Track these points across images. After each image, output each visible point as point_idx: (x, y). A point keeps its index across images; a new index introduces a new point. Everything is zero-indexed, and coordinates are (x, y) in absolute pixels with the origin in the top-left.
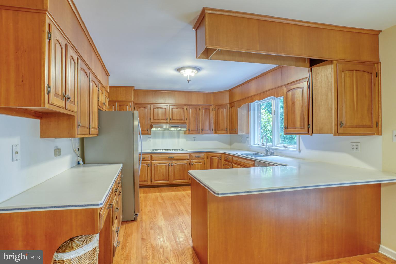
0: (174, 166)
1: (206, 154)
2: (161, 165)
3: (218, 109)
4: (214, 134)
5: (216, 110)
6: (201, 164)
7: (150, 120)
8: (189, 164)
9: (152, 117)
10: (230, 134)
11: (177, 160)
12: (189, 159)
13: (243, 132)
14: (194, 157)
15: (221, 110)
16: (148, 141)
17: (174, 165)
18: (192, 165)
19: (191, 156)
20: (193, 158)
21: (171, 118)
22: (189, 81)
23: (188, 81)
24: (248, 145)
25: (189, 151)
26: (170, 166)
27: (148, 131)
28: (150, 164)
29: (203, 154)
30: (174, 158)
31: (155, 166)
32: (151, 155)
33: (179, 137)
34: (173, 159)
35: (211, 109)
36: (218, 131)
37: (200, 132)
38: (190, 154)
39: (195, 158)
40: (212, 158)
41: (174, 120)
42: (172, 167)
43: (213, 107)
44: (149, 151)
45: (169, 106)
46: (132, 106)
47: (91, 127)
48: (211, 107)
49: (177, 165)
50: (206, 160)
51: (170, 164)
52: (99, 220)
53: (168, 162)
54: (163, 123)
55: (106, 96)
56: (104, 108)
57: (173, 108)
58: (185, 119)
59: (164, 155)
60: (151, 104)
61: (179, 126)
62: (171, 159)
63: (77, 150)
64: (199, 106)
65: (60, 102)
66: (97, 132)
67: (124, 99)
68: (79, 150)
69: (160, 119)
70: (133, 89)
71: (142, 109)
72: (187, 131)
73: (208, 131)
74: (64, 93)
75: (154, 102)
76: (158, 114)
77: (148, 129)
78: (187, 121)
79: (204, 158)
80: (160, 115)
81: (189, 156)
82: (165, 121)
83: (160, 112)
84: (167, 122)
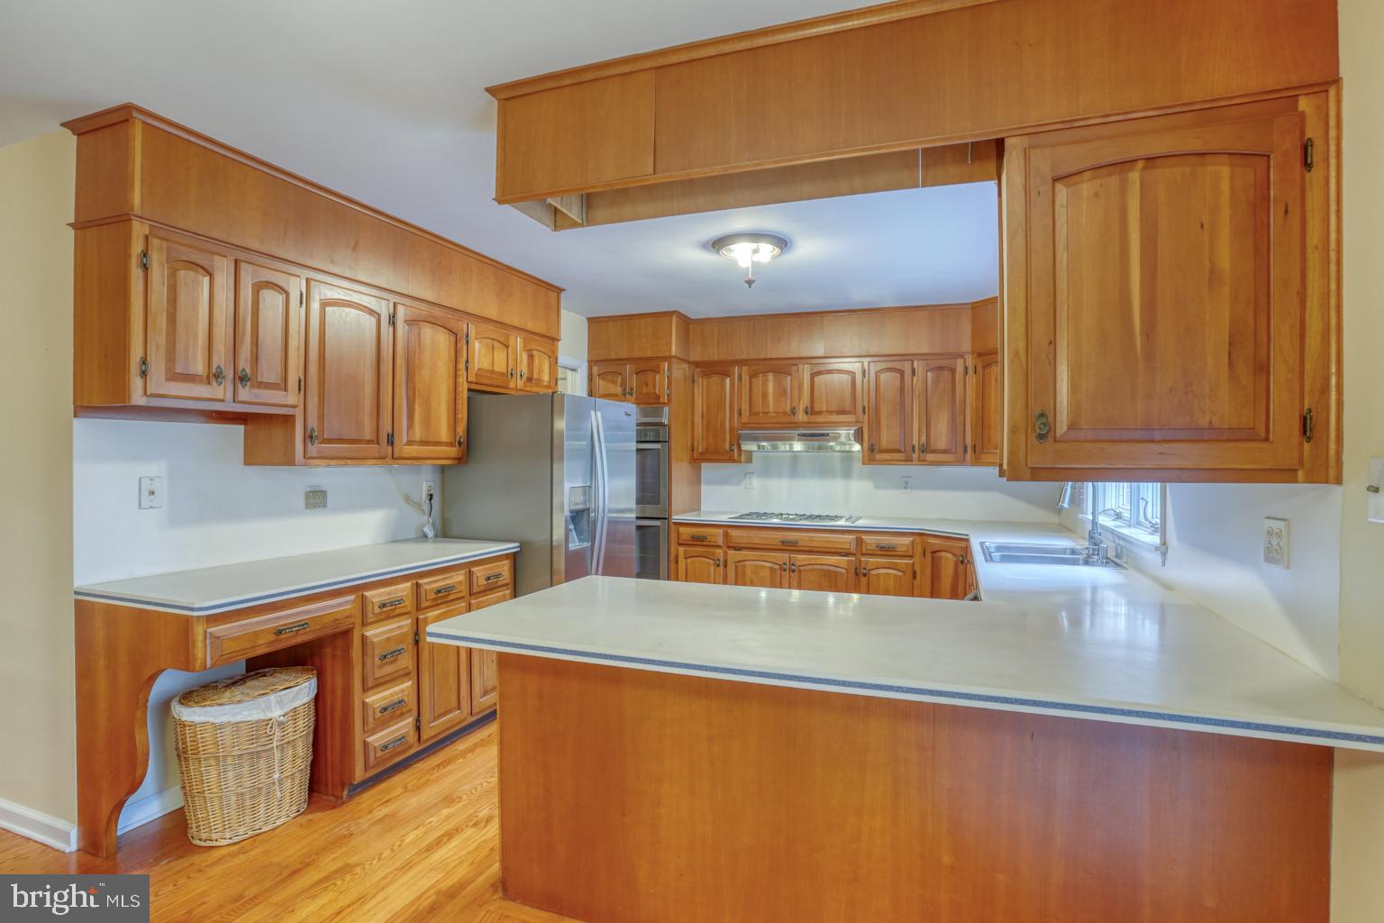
0: (800, 571)
1: (918, 539)
2: (756, 566)
3: (984, 367)
4: (971, 465)
5: (980, 370)
6: (901, 574)
7: (740, 415)
8: (853, 571)
9: (745, 406)
11: (810, 552)
12: (853, 554)
14: (873, 547)
15: (994, 371)
16: (744, 482)
17: (802, 567)
18: (865, 575)
19: (860, 542)
20: (867, 550)
21: (806, 408)
22: (750, 283)
23: (746, 281)
25: (862, 523)
26: (785, 570)
27: (732, 451)
28: (721, 560)
29: (907, 541)
30: (800, 543)
31: (736, 567)
32: (725, 529)
33: (847, 474)
34: (796, 548)
35: (960, 369)
36: (982, 453)
37: (915, 456)
38: (860, 534)
39: (875, 553)
40: (939, 554)
41: (820, 413)
42: (792, 574)
43: (970, 361)
44: (724, 518)
45: (801, 366)
46: (671, 373)
47: (405, 440)
48: (960, 362)
49: (811, 570)
50: (917, 560)
51: (785, 564)
52: (200, 645)
53: (783, 557)
54: (782, 426)
55: (535, 353)
56: (512, 385)
57: (816, 370)
58: (859, 408)
59: (764, 534)
60: (741, 363)
61: (828, 435)
62: (790, 547)
63: (424, 497)
64: (910, 357)
65: (202, 391)
66: (453, 451)
67: (649, 354)
68: (431, 499)
69: (772, 410)
70: (674, 318)
71: (715, 379)
72: (866, 453)
73: (945, 452)
74: (219, 367)
75: (754, 356)
76: (765, 396)
77: (731, 445)
78: (867, 416)
79: (913, 552)
80: (771, 398)
81: (853, 544)
82: (786, 419)
83: (771, 388)
84: (794, 420)
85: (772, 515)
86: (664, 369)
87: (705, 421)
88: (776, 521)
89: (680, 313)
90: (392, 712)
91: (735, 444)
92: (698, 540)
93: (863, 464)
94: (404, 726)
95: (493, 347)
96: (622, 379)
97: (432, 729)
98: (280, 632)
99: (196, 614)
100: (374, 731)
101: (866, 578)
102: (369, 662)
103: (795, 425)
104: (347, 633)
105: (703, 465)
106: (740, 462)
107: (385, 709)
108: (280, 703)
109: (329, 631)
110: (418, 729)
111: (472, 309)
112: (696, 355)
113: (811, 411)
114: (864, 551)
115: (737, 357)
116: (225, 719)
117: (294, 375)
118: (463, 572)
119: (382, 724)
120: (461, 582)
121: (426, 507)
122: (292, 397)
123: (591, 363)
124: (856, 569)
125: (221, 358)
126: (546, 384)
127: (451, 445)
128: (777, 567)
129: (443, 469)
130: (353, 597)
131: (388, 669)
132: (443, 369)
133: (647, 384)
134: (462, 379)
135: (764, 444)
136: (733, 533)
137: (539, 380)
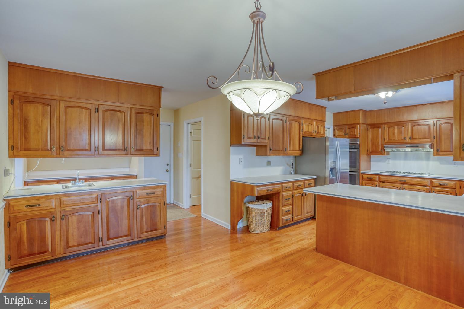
1: (457, 182)
7: (385, 140)
9: (386, 137)
11: (411, 184)
12: (428, 186)
14: (437, 184)
16: (386, 162)
19: (431, 182)
20: (434, 185)
21: (410, 137)
23: (384, 103)
27: (382, 151)
28: (378, 185)
29: (452, 183)
30: (407, 182)
32: (379, 176)
33: (427, 159)
34: (405, 183)
38: (431, 180)
39: (438, 186)
41: (415, 139)
44: (379, 172)
45: (408, 124)
46: (360, 128)
47: (289, 150)
50: (457, 190)
51: (401, 188)
52: (255, 191)
54: (401, 143)
55: (319, 125)
56: (313, 135)
57: (413, 125)
58: (432, 137)
59: (395, 178)
60: (385, 123)
61: (418, 146)
62: (403, 182)
63: (291, 164)
65: (252, 140)
66: (299, 152)
67: (353, 123)
68: (293, 164)
69: (396, 138)
70: (361, 111)
71: (375, 129)
72: (435, 152)
74: (255, 136)
75: (390, 121)
76: (394, 134)
77: (381, 149)
78: (435, 139)
80: (396, 134)
81: (428, 183)
82: (402, 141)
83: (396, 131)
84: (405, 142)
86: (358, 127)
87: (372, 141)
88: (399, 174)
89: (362, 109)
90: (287, 212)
91: (383, 149)
92: (370, 179)
93: (434, 156)
94: (290, 216)
95: (308, 125)
96: (344, 130)
97: (296, 219)
98: (268, 191)
99: (255, 185)
100: (284, 216)
102: (283, 200)
103: (406, 143)
104: (279, 193)
105: (371, 156)
106: (385, 155)
107: (286, 211)
108: (266, 206)
109: (276, 192)
110: (293, 218)
111: (303, 116)
112: (369, 121)
113: (412, 138)
114: (433, 185)
115: (384, 122)
116: (257, 207)
117: (267, 136)
118: (303, 182)
119: (286, 215)
120: (302, 184)
121: (292, 166)
122: (267, 141)
123: (334, 126)
125: (255, 134)
126: (322, 134)
127: (299, 151)
129: (295, 157)
130: (280, 185)
131: (287, 202)
132: (297, 132)
133: (352, 132)
134: (301, 134)
135: (393, 149)
136: (382, 177)
137: (320, 133)
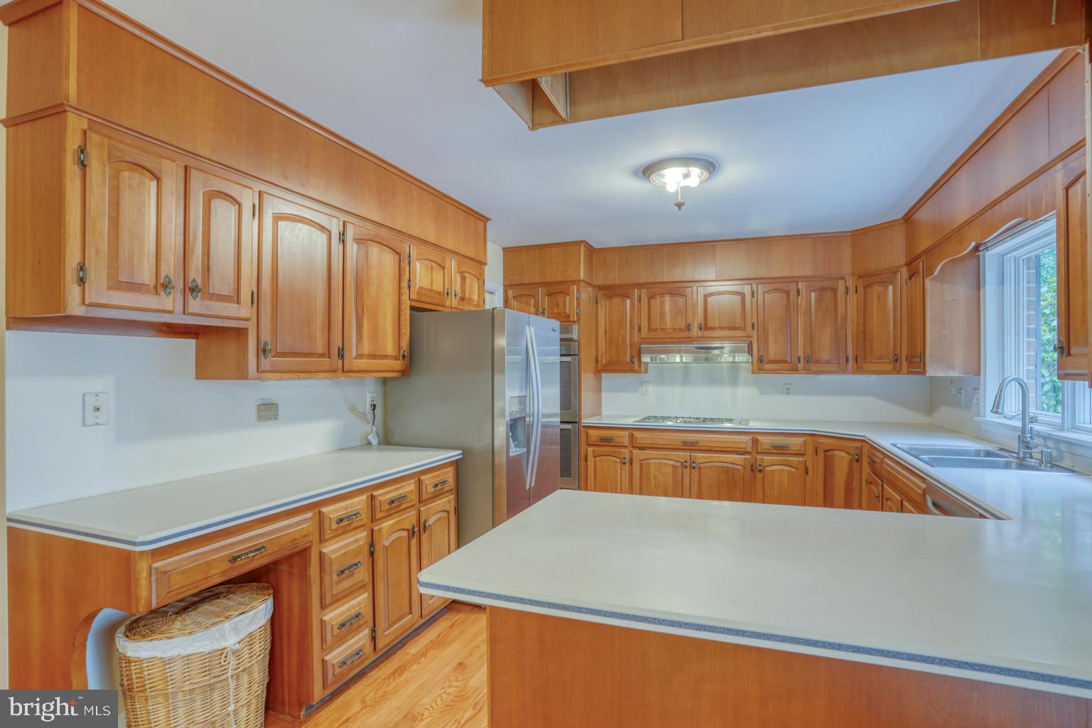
0: (700, 468)
1: (809, 438)
2: (660, 463)
3: (866, 287)
4: (853, 373)
6: (793, 470)
7: (640, 331)
8: (748, 468)
9: (644, 324)
10: (909, 373)
11: (709, 451)
12: (749, 453)
13: (951, 367)
14: (768, 447)
15: (877, 289)
16: (641, 390)
17: (702, 465)
18: (760, 471)
19: (755, 442)
20: (762, 449)
21: (701, 324)
22: (679, 205)
23: (676, 205)
24: (976, 419)
25: (754, 425)
26: (686, 468)
27: (633, 362)
28: (627, 458)
29: (800, 440)
30: (701, 444)
31: (641, 465)
32: (631, 431)
33: (734, 382)
34: (696, 448)
35: (841, 289)
36: (864, 363)
37: (800, 366)
38: (755, 436)
39: (769, 451)
40: (831, 453)
41: (713, 329)
42: (693, 471)
43: (851, 283)
44: (629, 421)
45: (695, 289)
46: (580, 296)
47: (354, 354)
48: (841, 283)
49: (711, 467)
50: (809, 458)
51: (686, 462)
52: (144, 583)
53: (682, 456)
54: (681, 337)
55: (466, 275)
56: (448, 304)
58: (749, 324)
59: (667, 435)
60: (641, 286)
62: (691, 447)
63: (368, 408)
64: (795, 280)
65: (149, 301)
66: (398, 364)
67: (560, 278)
68: (374, 409)
69: (669, 327)
70: (583, 248)
71: (616, 300)
72: (756, 363)
73: (828, 362)
74: (167, 276)
75: (651, 280)
76: (662, 315)
77: (632, 357)
78: (755, 332)
79: (805, 450)
80: (668, 316)
81: (748, 444)
82: (682, 334)
83: (667, 308)
84: (689, 336)
85: (668, 418)
86: (573, 292)
87: (607, 337)
89: (586, 243)
90: (349, 626)
91: (636, 357)
92: (606, 441)
93: (753, 373)
94: (361, 639)
95: (432, 267)
96: (535, 300)
97: (387, 637)
98: (235, 559)
99: (138, 549)
100: (332, 649)
101: (762, 474)
102: (327, 579)
103: (689, 340)
104: (303, 553)
105: (603, 375)
106: (641, 373)
107: (343, 625)
108: (235, 629)
109: (287, 553)
110: (374, 639)
111: (414, 231)
112: (599, 280)
113: (704, 327)
114: (759, 450)
115: (637, 281)
116: (175, 653)
117: (247, 287)
118: (413, 481)
119: (339, 640)
120: (411, 491)
121: (370, 417)
122: (245, 310)
123: (507, 287)
124: (752, 466)
125: (170, 267)
126: (475, 303)
127: (396, 358)
128: (679, 464)
129: (385, 381)
130: (309, 515)
131: (346, 584)
132: (389, 286)
133: (558, 305)
134: (405, 297)
135: (663, 356)
136: (638, 434)
137: (470, 300)
